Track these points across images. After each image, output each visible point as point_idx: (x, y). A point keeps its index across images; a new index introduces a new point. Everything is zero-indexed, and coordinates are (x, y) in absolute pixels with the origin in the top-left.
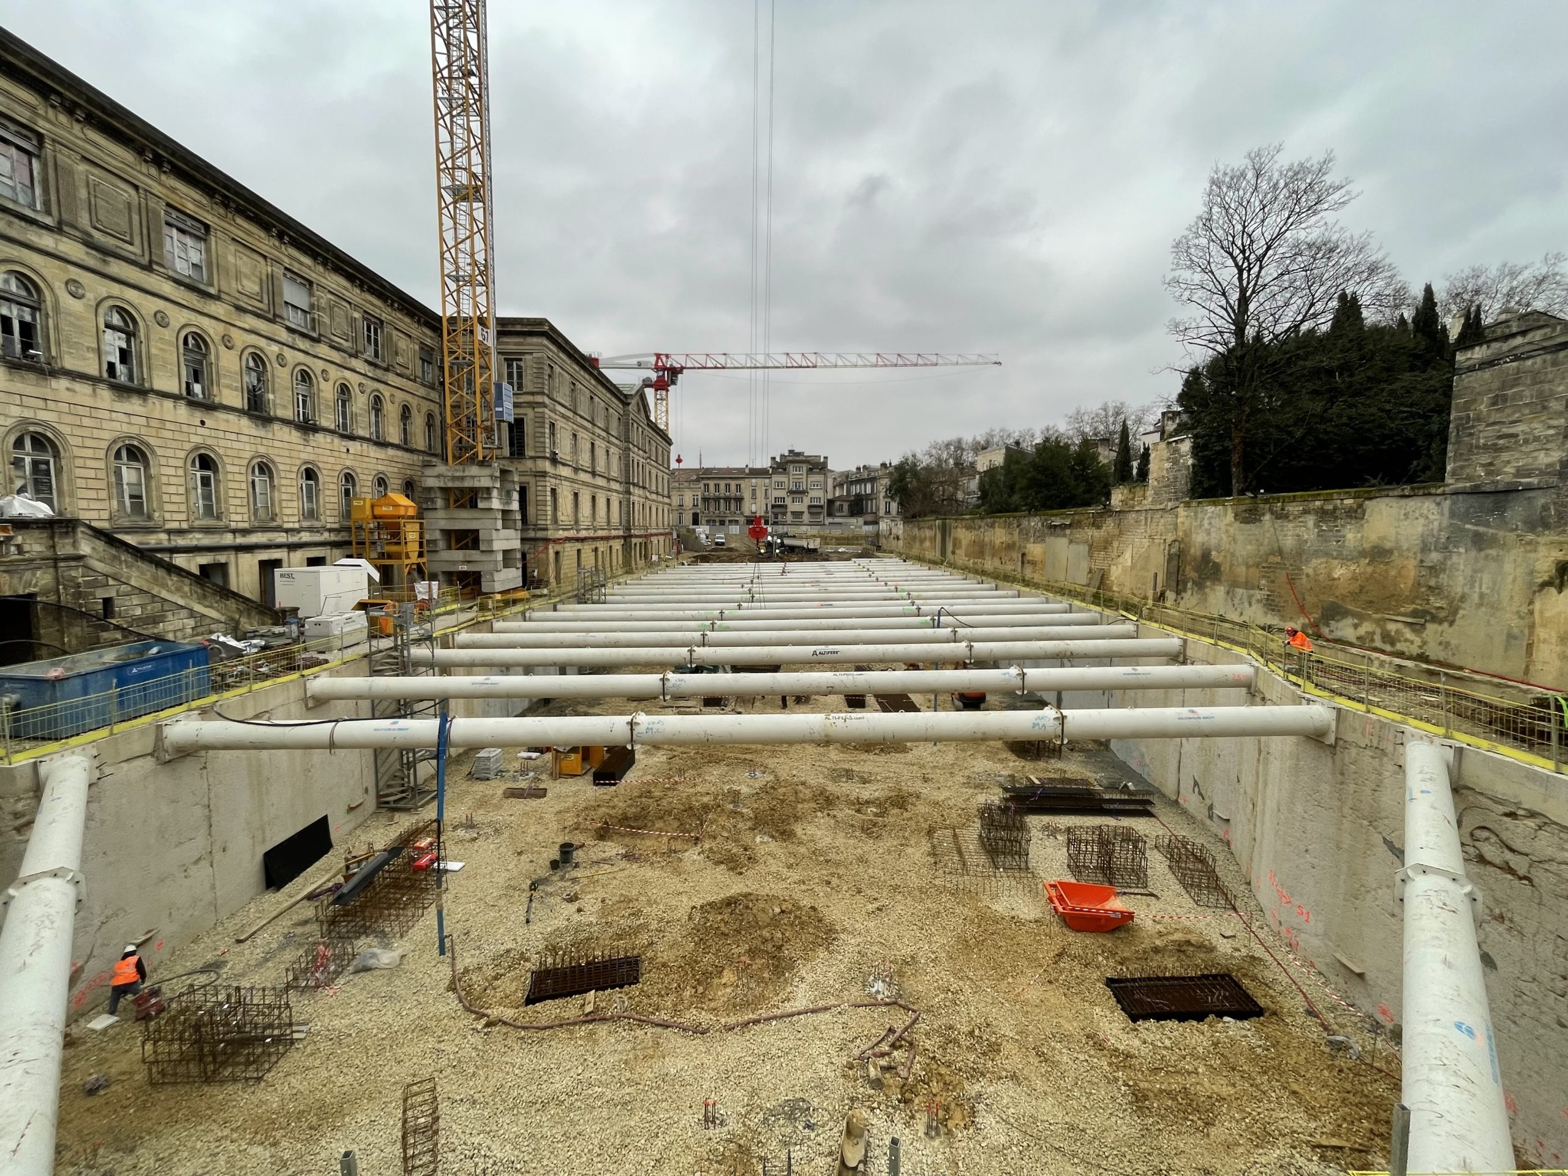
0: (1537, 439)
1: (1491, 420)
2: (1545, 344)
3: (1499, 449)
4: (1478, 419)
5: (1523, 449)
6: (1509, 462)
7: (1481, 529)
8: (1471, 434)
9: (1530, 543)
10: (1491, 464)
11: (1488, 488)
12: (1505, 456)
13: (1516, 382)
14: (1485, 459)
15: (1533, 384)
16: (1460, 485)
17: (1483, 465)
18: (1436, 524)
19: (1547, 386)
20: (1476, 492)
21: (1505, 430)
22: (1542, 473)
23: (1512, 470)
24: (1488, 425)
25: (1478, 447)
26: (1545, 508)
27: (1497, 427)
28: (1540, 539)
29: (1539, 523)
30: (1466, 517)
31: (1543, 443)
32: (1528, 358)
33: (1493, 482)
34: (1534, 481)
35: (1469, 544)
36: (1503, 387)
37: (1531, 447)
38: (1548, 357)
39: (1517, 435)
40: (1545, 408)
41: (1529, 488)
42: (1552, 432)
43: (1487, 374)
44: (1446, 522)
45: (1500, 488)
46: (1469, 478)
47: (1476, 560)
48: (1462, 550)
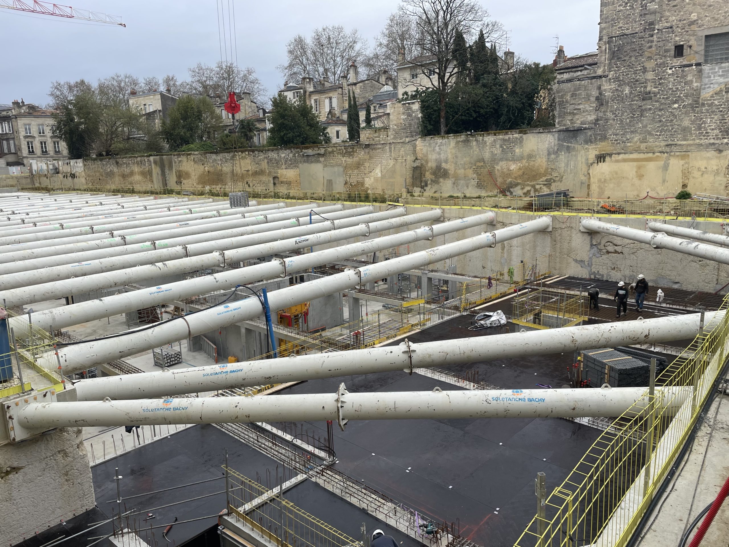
0: (587, 111)
1: (571, 103)
2: (588, 76)
3: (574, 114)
4: (567, 102)
5: (583, 114)
6: (578, 119)
7: (570, 145)
8: (564, 108)
9: (587, 149)
10: (572, 120)
11: (572, 129)
12: (577, 117)
13: (579, 89)
14: (570, 118)
15: (585, 90)
16: (562, 128)
17: (570, 120)
18: (553, 143)
19: (589, 92)
20: (567, 130)
21: (576, 107)
22: (589, 123)
23: (580, 122)
24: (570, 105)
25: (567, 113)
26: (591, 136)
27: (573, 106)
28: (590, 147)
29: (589, 141)
30: (564, 140)
31: (589, 112)
32: (583, 80)
33: (573, 127)
34: (587, 126)
35: (566, 151)
36: (575, 90)
37: (585, 114)
38: (589, 81)
39: (580, 109)
40: (589, 99)
41: (585, 129)
42: (591, 108)
43: (569, 85)
44: (556, 142)
45: (576, 129)
46: (565, 125)
47: (568, 157)
48: (563, 153)
